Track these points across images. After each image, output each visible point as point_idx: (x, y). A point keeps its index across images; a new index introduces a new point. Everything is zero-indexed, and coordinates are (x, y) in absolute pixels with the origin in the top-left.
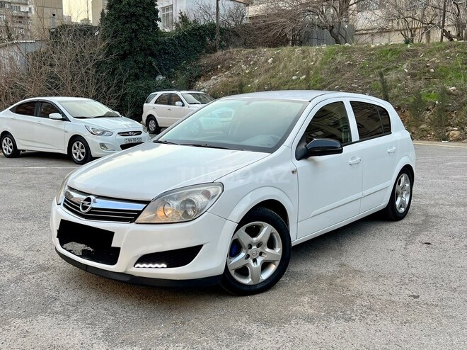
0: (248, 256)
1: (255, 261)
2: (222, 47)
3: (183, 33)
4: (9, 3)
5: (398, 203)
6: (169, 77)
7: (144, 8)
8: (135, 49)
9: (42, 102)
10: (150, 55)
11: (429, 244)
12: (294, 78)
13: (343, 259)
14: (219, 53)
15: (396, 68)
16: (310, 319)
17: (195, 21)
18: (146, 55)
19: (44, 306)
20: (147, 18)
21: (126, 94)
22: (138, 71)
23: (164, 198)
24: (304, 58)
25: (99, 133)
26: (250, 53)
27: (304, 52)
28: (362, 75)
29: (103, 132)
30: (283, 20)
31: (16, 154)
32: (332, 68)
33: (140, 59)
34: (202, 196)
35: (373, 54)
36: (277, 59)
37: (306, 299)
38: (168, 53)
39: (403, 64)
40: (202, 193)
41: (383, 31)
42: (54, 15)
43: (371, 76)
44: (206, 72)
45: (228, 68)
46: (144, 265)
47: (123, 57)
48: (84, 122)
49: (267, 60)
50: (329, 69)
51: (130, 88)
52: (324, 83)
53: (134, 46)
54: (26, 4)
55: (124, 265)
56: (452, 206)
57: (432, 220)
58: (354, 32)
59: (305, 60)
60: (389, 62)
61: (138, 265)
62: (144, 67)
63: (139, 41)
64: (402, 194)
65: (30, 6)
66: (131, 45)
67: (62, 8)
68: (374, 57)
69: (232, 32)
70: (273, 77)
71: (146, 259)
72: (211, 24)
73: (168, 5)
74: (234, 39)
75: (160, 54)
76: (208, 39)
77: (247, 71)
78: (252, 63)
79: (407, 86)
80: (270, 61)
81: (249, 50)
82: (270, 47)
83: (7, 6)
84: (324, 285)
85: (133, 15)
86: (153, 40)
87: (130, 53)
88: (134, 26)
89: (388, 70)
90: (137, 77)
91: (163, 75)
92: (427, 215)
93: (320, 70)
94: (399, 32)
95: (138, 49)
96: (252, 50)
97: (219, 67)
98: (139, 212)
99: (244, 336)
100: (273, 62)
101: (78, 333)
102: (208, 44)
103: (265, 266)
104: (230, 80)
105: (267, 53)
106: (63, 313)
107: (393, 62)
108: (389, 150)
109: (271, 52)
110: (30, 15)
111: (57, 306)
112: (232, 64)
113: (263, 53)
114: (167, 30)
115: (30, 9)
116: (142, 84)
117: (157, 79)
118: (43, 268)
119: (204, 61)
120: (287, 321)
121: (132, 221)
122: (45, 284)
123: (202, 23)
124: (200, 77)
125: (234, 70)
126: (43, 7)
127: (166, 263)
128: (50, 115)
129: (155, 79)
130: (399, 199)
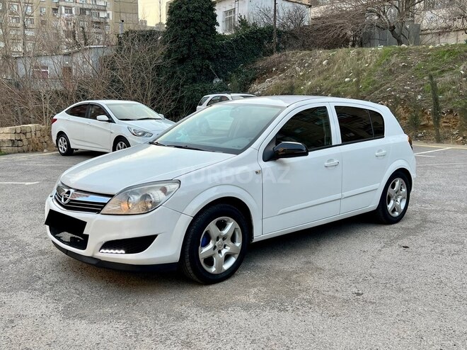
0: (215, 247)
1: (220, 252)
2: (278, 50)
3: (241, 37)
4: (90, 10)
5: (390, 206)
6: (226, 80)
7: (203, 13)
8: (193, 53)
9: (92, 105)
10: (207, 59)
11: (406, 247)
12: (346, 80)
13: (312, 257)
14: (276, 55)
15: (451, 69)
16: (247, 307)
17: (254, 24)
18: (203, 59)
19: (28, 283)
20: (205, 23)
21: (183, 96)
22: (195, 74)
23: (127, 193)
24: (358, 60)
25: (140, 134)
26: (305, 55)
27: (359, 53)
28: (416, 77)
29: (144, 134)
30: (341, 21)
31: (70, 152)
32: (386, 69)
33: (198, 62)
34: (160, 192)
35: (429, 55)
36: (331, 61)
37: (254, 290)
38: (225, 57)
39: (460, 66)
40: (161, 190)
41: (445, 31)
42: (123, 21)
43: (425, 78)
44: (262, 75)
45: (283, 71)
46: (107, 251)
47: (181, 61)
48: (127, 124)
49: (322, 62)
50: (383, 71)
51: (186, 91)
52: (376, 85)
53: (193, 50)
54: (105, 10)
55: (91, 250)
56: (457, 212)
57: (428, 225)
58: (419, 32)
59: (360, 62)
60: (446, 63)
61: (102, 250)
62: (201, 70)
63: (197, 45)
64: (396, 198)
65: (108, 12)
66: (189, 49)
67: (137, 13)
68: (430, 59)
69: (291, 34)
70: (325, 79)
71: (109, 245)
72: (269, 27)
73: (230, 8)
74: (292, 41)
75: (217, 57)
76: (265, 42)
77: (301, 74)
78: (306, 65)
79: (461, 89)
80: (324, 63)
81: (304, 52)
82: (325, 49)
83: (87, 13)
84: (279, 280)
85: (192, 20)
86: (211, 44)
87: (189, 57)
88: (193, 31)
89: (443, 71)
90: (194, 80)
91: (220, 77)
92: (425, 221)
93: (374, 71)
94: (463, 32)
95: (196, 53)
96: (307, 52)
97: (274, 69)
98: (105, 204)
99: (181, 317)
100: (328, 64)
101: (43, 306)
102: (265, 47)
103: (228, 257)
104: (284, 82)
105: (322, 55)
106: (39, 290)
107: (449, 63)
108: (377, 154)
109: (326, 54)
110: (108, 20)
111: (38, 285)
112: (287, 67)
113: (318, 54)
114: (227, 34)
115: (108, 14)
116: (198, 87)
117: (214, 82)
118: (42, 253)
119: (260, 64)
120: (227, 307)
121: (98, 212)
122: (37, 266)
123: (262, 26)
124: (255, 80)
125: (288, 73)
126: (120, 12)
127: (124, 250)
128: (98, 117)
129: (212, 81)
130: (392, 202)
